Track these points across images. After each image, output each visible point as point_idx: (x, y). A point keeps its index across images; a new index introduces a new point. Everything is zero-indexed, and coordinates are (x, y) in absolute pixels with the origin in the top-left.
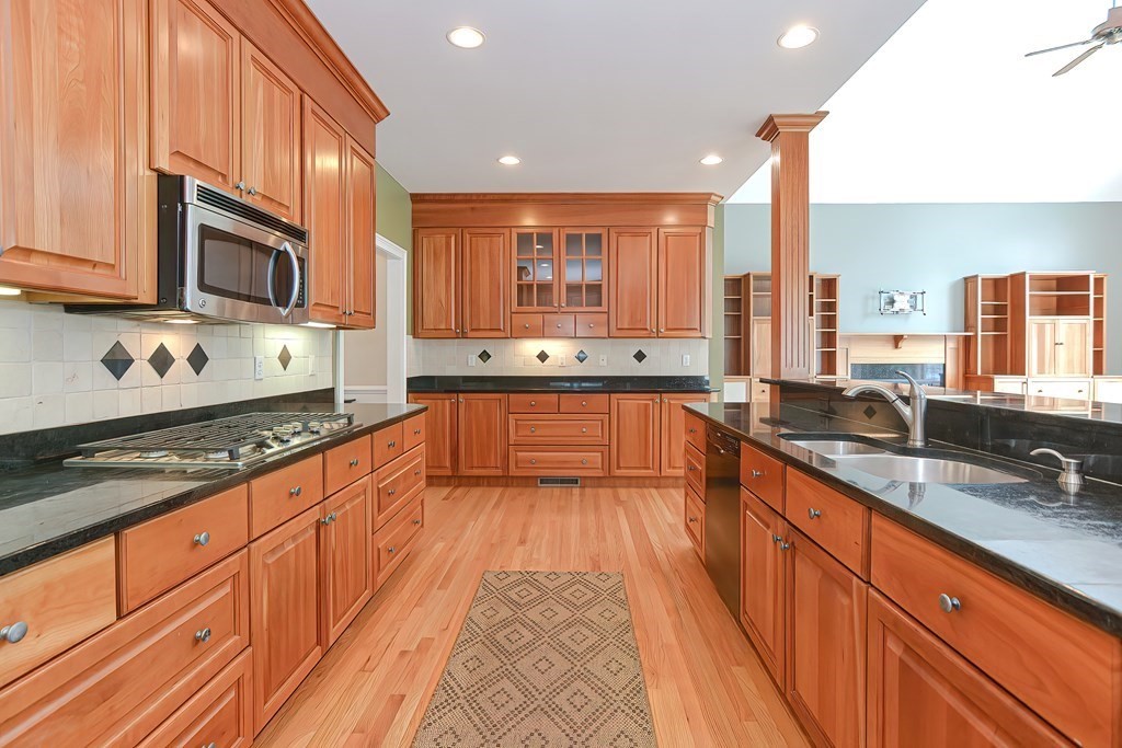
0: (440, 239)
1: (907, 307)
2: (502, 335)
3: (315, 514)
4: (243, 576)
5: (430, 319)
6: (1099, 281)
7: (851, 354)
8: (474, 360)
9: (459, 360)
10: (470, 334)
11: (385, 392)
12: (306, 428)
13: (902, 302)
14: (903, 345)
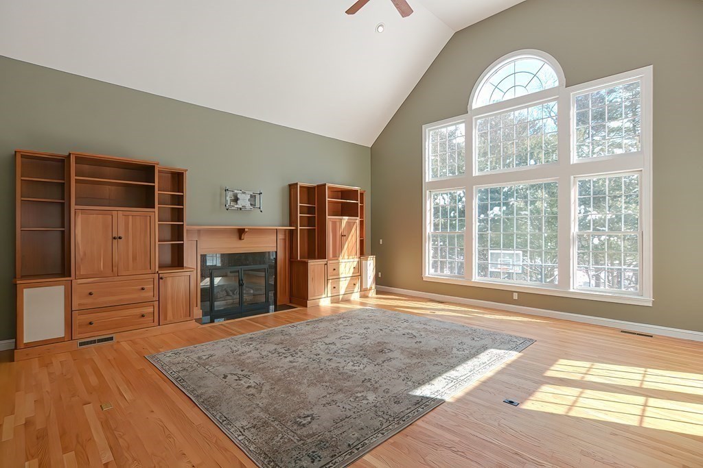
1: (248, 204)
6: (362, 195)
7: (200, 246)
13: (244, 201)
14: (245, 236)
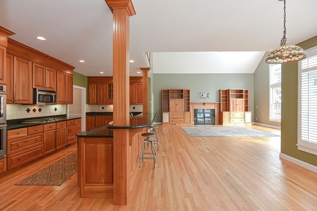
0: (93, 85)
1: (206, 96)
2: (105, 104)
3: (54, 131)
4: (42, 135)
5: (91, 101)
6: (246, 92)
7: (194, 107)
8: (101, 109)
9: (98, 109)
10: (99, 104)
11: (81, 115)
12: (54, 119)
13: (205, 95)
14: (205, 105)
